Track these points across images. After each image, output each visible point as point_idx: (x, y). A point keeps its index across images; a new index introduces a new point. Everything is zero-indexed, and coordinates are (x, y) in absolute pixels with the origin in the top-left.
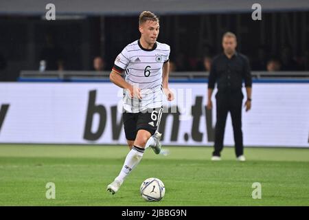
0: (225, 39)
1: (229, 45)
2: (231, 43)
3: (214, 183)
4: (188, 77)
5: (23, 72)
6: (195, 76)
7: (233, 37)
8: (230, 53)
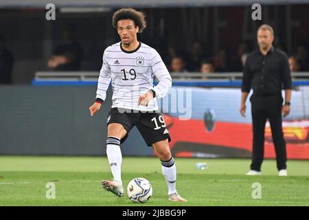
0: (260, 32)
1: (263, 39)
2: (265, 37)
4: (230, 78)
5: (38, 74)
6: (237, 78)
7: (270, 30)
8: (265, 49)
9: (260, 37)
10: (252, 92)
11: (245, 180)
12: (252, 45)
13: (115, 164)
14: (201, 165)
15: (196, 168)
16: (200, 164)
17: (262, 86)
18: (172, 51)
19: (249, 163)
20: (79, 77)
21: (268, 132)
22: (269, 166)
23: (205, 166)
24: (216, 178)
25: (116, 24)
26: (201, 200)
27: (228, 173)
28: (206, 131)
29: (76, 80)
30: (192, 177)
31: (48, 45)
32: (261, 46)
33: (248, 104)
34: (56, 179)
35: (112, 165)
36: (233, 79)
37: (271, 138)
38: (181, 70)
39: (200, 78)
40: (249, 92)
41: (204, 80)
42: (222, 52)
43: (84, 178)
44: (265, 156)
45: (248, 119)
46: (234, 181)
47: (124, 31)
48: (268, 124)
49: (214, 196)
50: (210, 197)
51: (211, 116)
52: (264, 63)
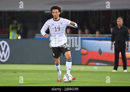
0: (118, 20)
1: (119, 23)
2: (120, 22)
3: (116, 81)
4: (106, 36)
5: (37, 35)
6: (109, 36)
7: (121, 19)
8: (120, 26)
9: (118, 22)
11: (112, 74)
12: (115, 25)
15: (94, 69)
17: (118, 40)
18: (85, 27)
19: (113, 67)
21: (120, 56)
22: (120, 68)
23: (97, 68)
24: (101, 72)
27: (105, 71)
34: (43, 72)
36: (107, 37)
37: (121, 58)
39: (95, 36)
41: (97, 37)
42: (103, 27)
43: (53, 72)
44: (119, 64)
45: (113, 51)
46: (107, 73)
47: (55, 13)
48: (120, 53)
49: (100, 79)
50: (99, 80)
51: (101, 50)
52: (119, 31)
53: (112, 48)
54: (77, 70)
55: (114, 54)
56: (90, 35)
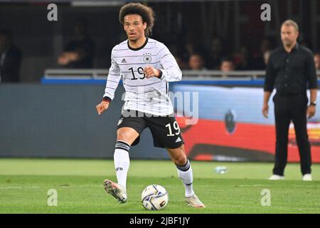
0: (283, 28)
4: (252, 76)
5: (48, 71)
6: (259, 76)
8: (289, 46)
9: (284, 33)
10: (275, 91)
12: (275, 42)
13: (121, 169)
14: (221, 169)
15: (215, 171)
16: (219, 168)
17: (286, 85)
19: (272, 166)
20: (91, 75)
21: (292, 134)
22: (293, 170)
23: (225, 170)
24: (236, 182)
25: (123, 20)
26: (221, 206)
27: (248, 178)
28: (227, 133)
29: (88, 78)
30: (210, 181)
31: (58, 40)
32: (285, 43)
33: (271, 104)
34: (66, 183)
35: (117, 169)
36: (255, 78)
37: (295, 140)
38: (200, 68)
39: (220, 76)
40: (271, 91)
41: (224, 79)
43: (96, 182)
44: (289, 158)
45: (271, 120)
46: (254, 186)
47: (130, 26)
48: (292, 126)
49: (235, 202)
50: (230, 203)
51: (232, 117)
52: (288, 61)
53: (266, 109)
54: (165, 176)
55: (274, 130)
56: (205, 72)
